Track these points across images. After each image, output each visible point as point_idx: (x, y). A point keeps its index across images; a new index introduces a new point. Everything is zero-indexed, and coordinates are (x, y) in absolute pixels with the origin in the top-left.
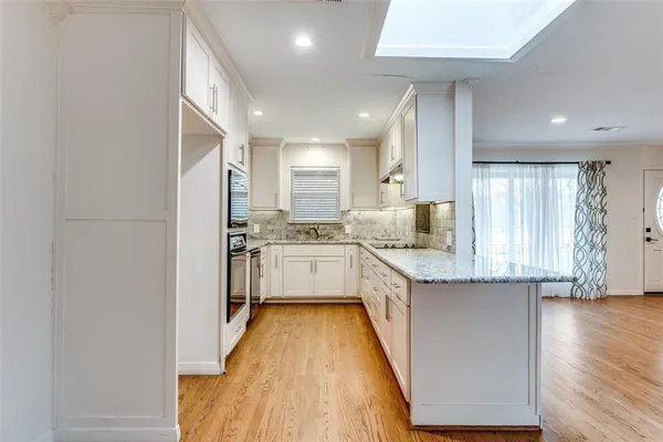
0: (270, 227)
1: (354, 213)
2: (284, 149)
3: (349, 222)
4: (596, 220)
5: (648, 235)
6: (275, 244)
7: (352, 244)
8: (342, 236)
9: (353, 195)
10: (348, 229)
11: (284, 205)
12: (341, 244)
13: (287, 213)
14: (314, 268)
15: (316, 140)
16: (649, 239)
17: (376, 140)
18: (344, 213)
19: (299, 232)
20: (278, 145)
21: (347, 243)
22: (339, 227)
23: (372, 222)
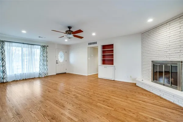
4: (45, 59)
5: (57, 62)
16: (57, 63)
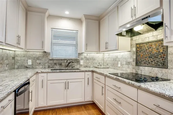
0: (38, 61)
1: (85, 55)
2: (47, 18)
3: (82, 59)
6: (42, 72)
7: (89, 71)
8: (78, 66)
9: (86, 45)
10: (82, 62)
11: (47, 49)
12: (83, 71)
13: (49, 54)
14: (67, 86)
15: (67, 13)
17: (99, 17)
18: (80, 54)
19: (55, 64)
20: (45, 13)
21: (86, 71)
22: (77, 61)
23: (93, 59)
